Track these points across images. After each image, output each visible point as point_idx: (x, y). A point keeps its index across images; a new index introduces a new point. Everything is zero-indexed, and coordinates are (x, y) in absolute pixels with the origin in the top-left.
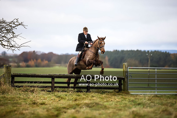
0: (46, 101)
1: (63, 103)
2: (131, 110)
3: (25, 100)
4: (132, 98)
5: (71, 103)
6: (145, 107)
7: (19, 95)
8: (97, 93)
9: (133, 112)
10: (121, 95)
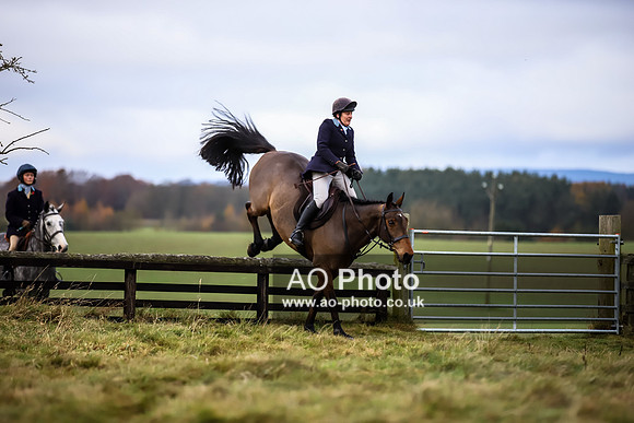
0: (103, 356)
1: (166, 362)
2: (419, 389)
3: (23, 350)
4: (427, 346)
5: (197, 360)
6: (472, 376)
8: (295, 328)
10: (386, 333)
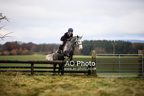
0: (27, 83)
1: (41, 85)
2: (99, 90)
3: (8, 82)
4: (100, 80)
5: (48, 84)
6: (111, 87)
7: (3, 78)
8: (70, 76)
9: (100, 91)
10: (91, 77)
